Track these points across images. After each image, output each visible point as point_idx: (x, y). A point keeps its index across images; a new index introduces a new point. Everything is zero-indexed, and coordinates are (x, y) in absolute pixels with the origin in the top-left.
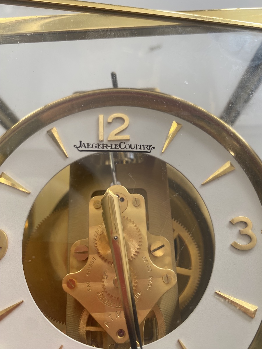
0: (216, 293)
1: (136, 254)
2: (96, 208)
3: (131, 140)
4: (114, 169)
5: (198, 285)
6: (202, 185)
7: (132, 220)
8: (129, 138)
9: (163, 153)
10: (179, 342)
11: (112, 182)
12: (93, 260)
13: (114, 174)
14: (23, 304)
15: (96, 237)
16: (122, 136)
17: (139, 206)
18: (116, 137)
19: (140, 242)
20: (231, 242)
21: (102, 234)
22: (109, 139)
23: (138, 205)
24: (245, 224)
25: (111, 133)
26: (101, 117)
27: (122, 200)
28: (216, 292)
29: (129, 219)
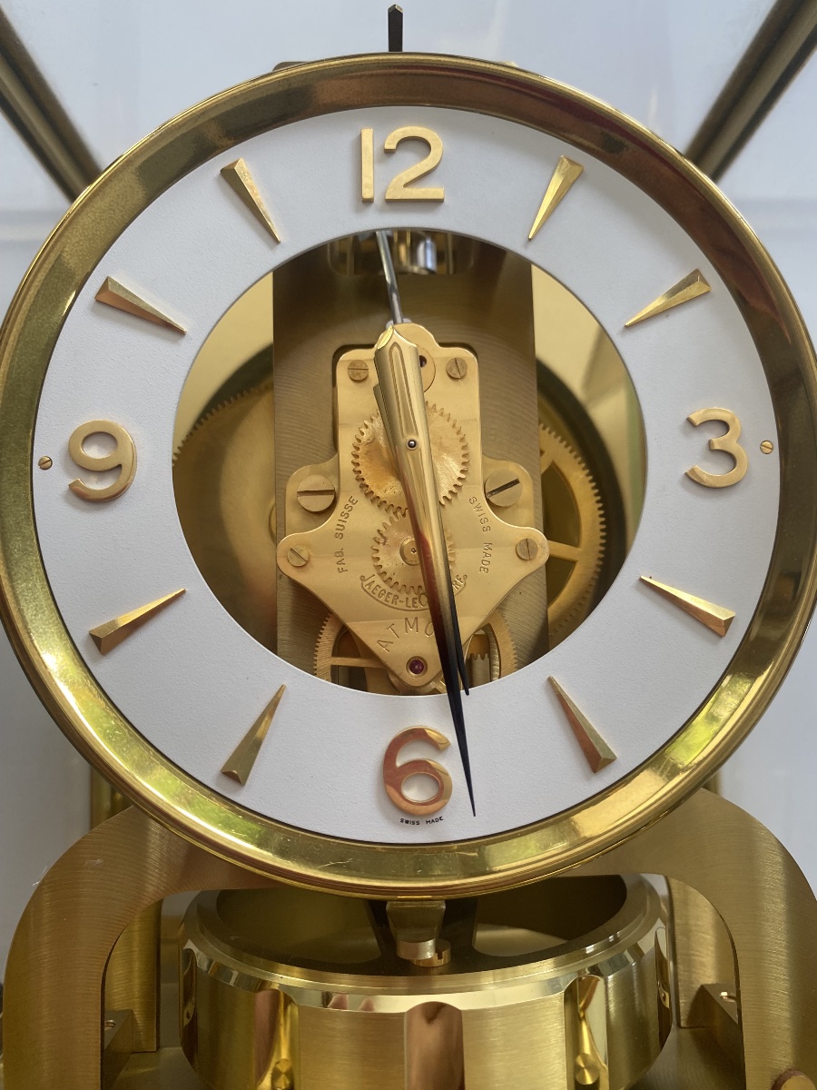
0: (642, 580)
1: (454, 490)
2: (353, 380)
3: (445, 200)
4: (396, 286)
5: (599, 570)
6: (627, 327)
7: (446, 412)
8: (440, 197)
9: (530, 240)
10: (550, 681)
11: (389, 320)
12: (350, 504)
13: (395, 297)
14: (185, 596)
15: (358, 449)
16: (423, 190)
17: (462, 378)
18: (407, 189)
19: (464, 464)
20: (687, 470)
21: (373, 442)
22: (387, 197)
23: (462, 374)
24: (725, 426)
25: (394, 180)
26: (368, 135)
27: (422, 361)
28: (643, 577)
29: (438, 408)
